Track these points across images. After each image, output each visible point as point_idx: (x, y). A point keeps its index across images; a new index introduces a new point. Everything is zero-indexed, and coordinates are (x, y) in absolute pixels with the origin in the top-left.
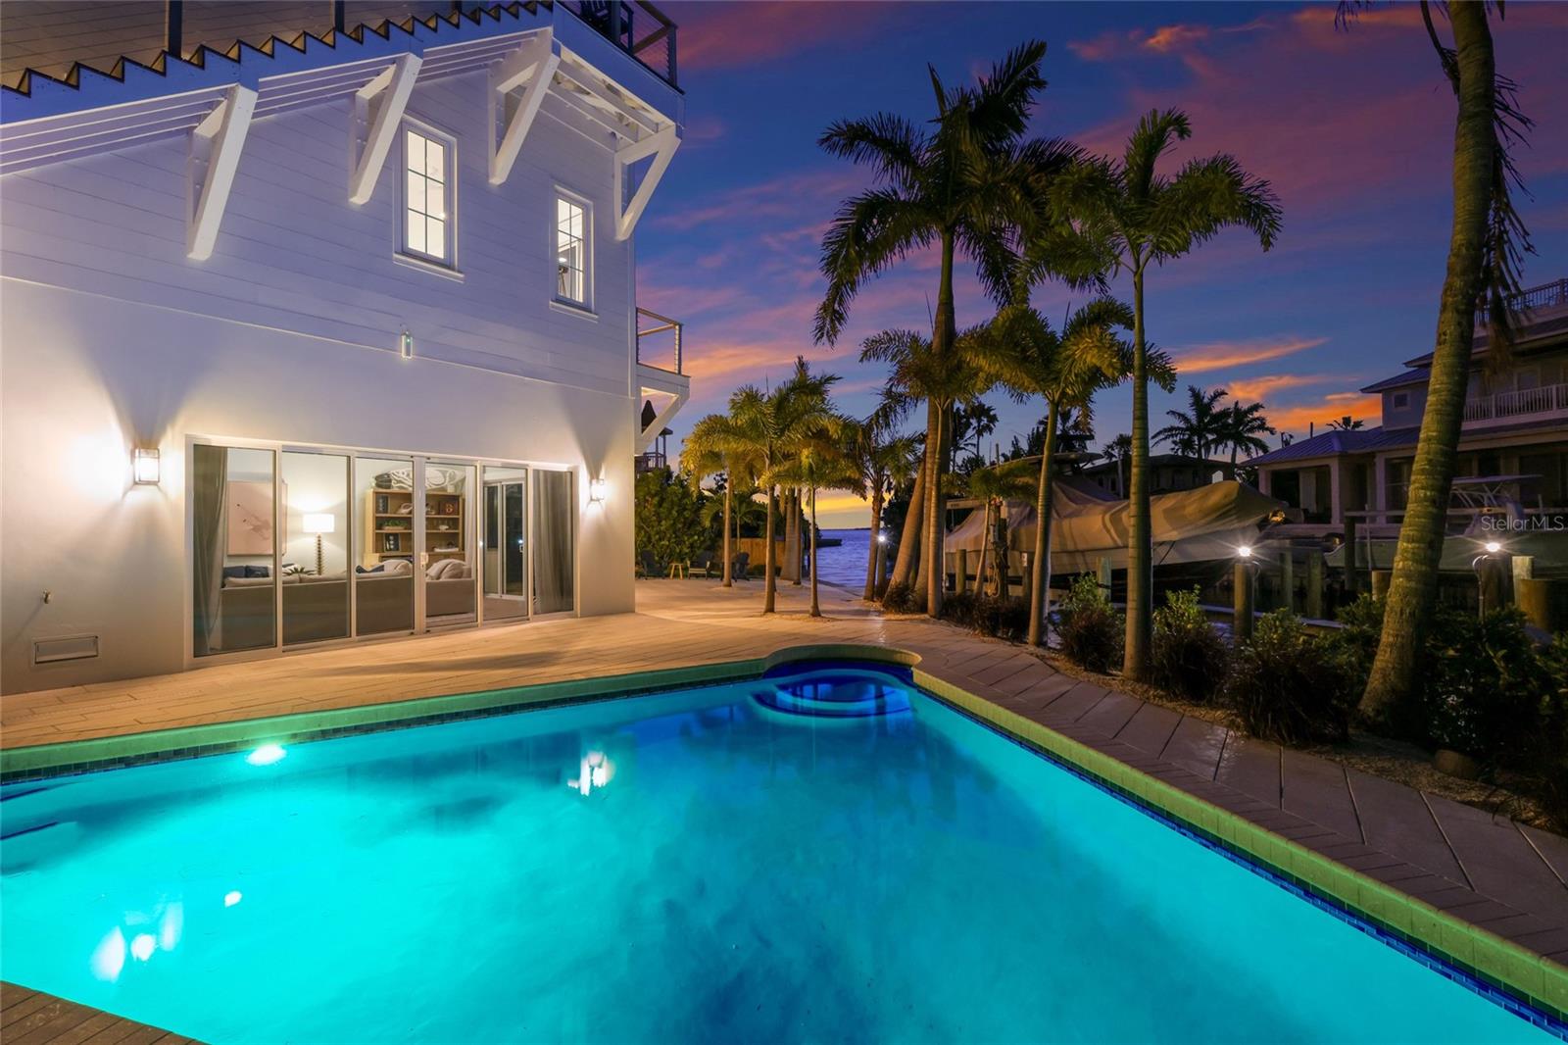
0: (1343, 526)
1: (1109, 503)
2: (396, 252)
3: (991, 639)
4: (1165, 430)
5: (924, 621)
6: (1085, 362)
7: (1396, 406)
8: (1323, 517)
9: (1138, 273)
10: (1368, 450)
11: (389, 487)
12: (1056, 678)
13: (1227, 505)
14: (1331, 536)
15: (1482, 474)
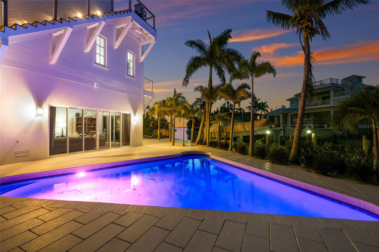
0: (283, 128)
1: (242, 123)
2: (94, 63)
3: (222, 150)
4: (248, 107)
5: (206, 147)
6: (241, 96)
7: (292, 103)
8: (279, 126)
9: (252, 80)
10: (287, 112)
11: (79, 116)
12: (237, 156)
13: (264, 123)
14: (281, 130)
15: (307, 118)
